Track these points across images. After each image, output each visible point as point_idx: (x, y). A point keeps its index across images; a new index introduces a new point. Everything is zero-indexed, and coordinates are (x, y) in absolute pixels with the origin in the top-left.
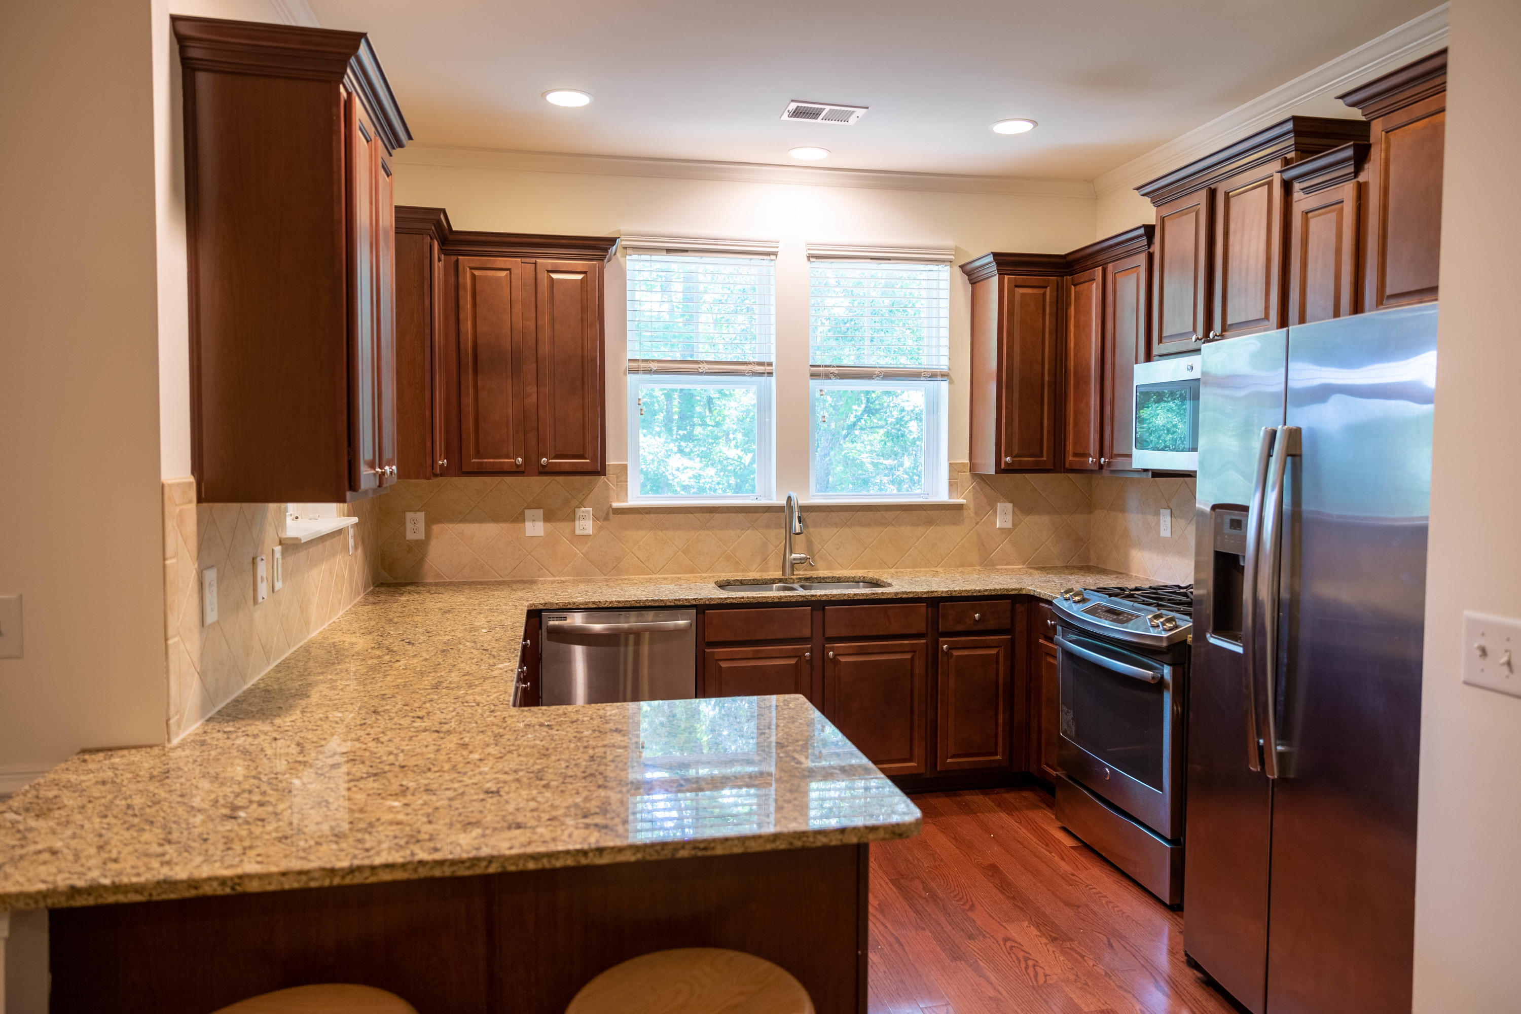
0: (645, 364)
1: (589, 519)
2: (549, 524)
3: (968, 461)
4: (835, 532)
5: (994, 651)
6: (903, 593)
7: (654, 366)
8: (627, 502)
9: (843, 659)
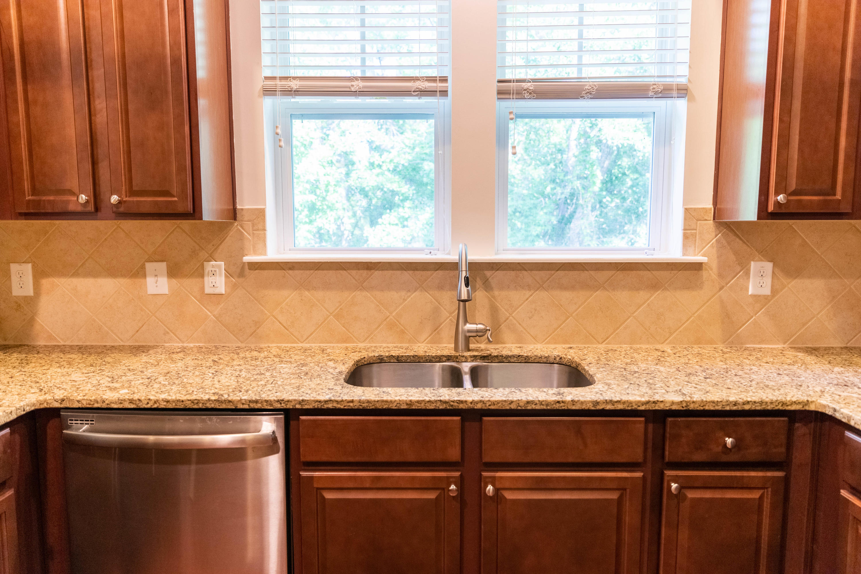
0: (284, 83)
1: (220, 275)
2: (174, 281)
3: (711, 206)
4: (527, 296)
5: (755, 495)
6: (606, 402)
7: (294, 85)
8: (265, 254)
9: (509, 495)
